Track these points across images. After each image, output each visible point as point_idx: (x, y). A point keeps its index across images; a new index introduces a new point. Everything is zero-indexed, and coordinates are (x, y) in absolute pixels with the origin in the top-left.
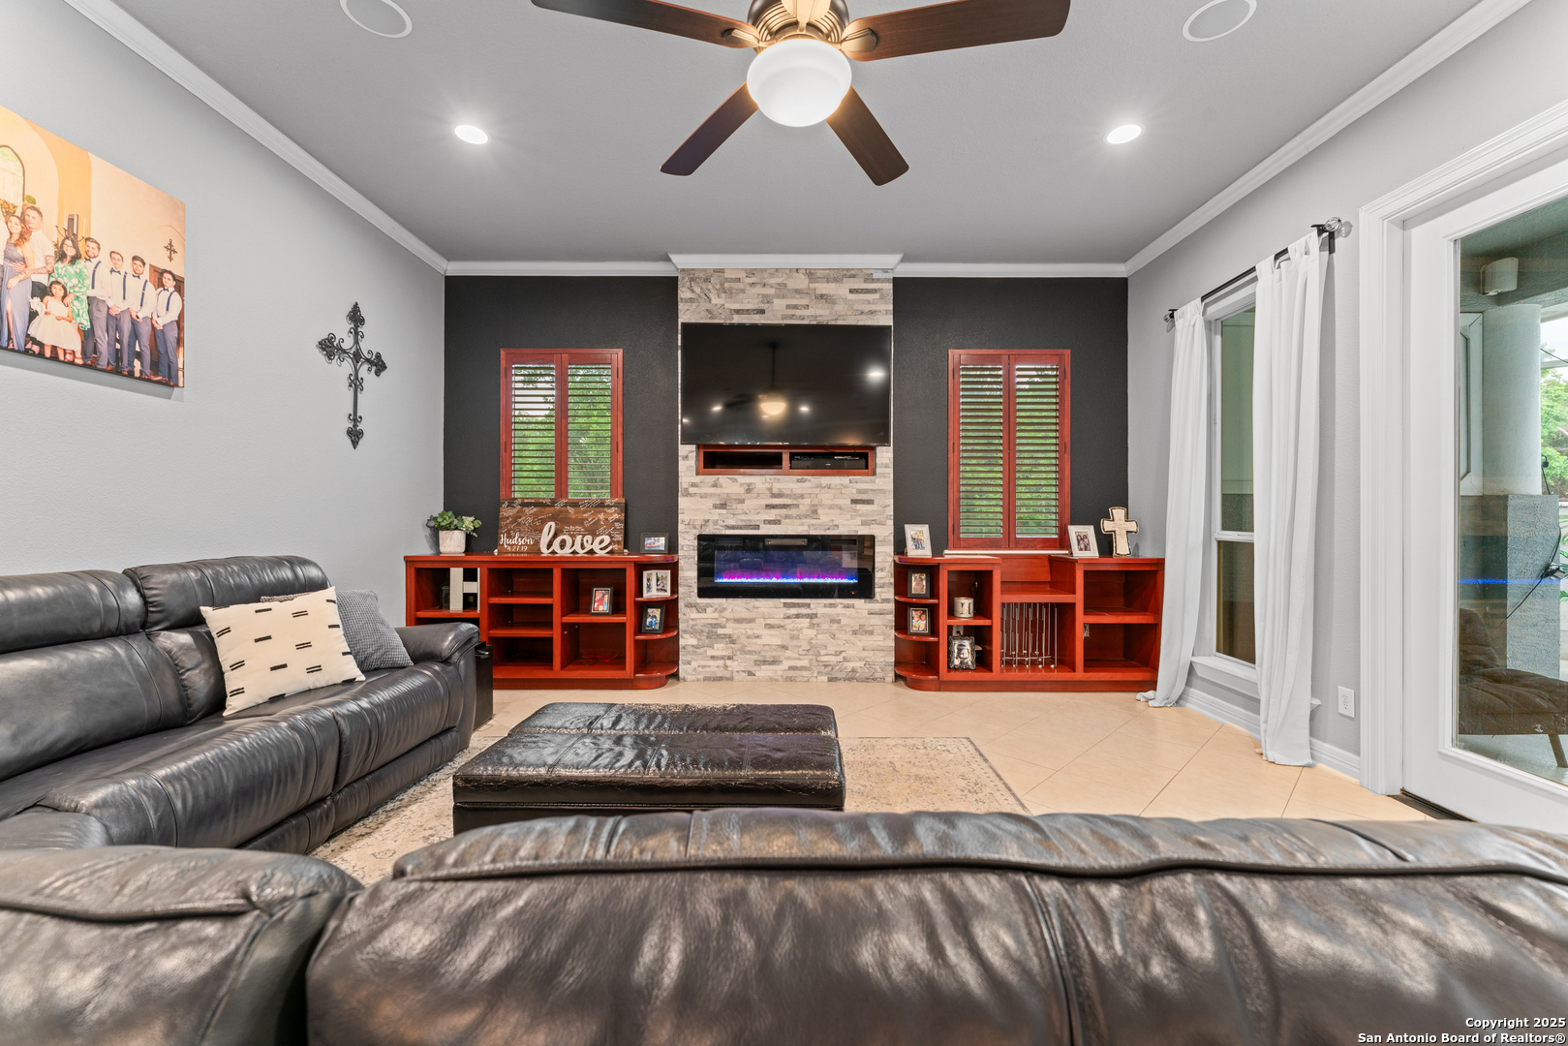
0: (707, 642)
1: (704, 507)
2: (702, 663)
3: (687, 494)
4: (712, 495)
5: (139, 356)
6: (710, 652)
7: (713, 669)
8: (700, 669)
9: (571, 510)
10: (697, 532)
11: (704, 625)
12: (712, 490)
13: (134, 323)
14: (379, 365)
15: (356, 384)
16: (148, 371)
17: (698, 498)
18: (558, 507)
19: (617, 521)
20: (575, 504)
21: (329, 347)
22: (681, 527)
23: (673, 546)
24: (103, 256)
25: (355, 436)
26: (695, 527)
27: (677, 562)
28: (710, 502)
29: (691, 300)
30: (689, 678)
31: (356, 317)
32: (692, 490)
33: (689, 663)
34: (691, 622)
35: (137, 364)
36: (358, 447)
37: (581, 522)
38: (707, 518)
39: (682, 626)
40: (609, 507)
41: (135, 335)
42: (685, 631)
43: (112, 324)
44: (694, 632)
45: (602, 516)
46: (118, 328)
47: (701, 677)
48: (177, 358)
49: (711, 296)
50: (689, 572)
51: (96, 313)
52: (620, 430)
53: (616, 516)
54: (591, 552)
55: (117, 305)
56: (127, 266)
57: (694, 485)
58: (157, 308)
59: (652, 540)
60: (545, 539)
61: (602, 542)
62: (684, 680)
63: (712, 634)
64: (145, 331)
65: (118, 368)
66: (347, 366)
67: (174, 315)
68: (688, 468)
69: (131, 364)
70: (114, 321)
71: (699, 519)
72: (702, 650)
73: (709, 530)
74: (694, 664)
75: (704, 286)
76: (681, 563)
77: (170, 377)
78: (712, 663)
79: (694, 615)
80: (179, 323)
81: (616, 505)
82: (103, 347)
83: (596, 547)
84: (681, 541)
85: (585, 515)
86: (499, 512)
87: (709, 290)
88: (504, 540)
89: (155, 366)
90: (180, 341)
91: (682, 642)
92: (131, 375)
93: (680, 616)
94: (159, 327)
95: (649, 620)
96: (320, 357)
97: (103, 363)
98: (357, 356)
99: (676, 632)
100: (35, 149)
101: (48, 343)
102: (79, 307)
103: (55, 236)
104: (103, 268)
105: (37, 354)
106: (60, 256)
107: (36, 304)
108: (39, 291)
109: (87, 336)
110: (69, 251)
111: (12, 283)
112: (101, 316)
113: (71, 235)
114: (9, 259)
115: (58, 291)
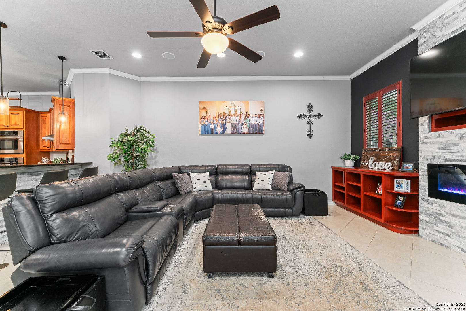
0: (434, 221)
1: (432, 149)
2: (431, 232)
3: (423, 143)
4: (437, 142)
5: (256, 130)
6: (435, 228)
7: (437, 237)
8: (430, 235)
9: (381, 152)
10: (428, 162)
11: (432, 212)
12: (438, 140)
13: (256, 125)
14: (319, 116)
15: (310, 123)
16: (258, 132)
17: (430, 145)
18: (377, 151)
19: (397, 156)
20: (383, 150)
21: (300, 117)
22: (420, 160)
23: (416, 167)
24: (251, 116)
25: (310, 136)
26: (427, 160)
27: (418, 177)
28: (436, 146)
29: (425, 42)
30: (424, 237)
31: (310, 106)
32: (426, 141)
33: (424, 229)
34: (425, 209)
35: (256, 131)
36: (311, 139)
37: (384, 157)
38: (434, 155)
39: (420, 210)
40: (394, 150)
41: (256, 127)
42: (422, 212)
43: (252, 126)
44: (426, 214)
45: (391, 155)
46: (253, 127)
47: (431, 239)
48: (263, 129)
49: (436, 34)
50: (424, 183)
51: (250, 125)
52: (401, 116)
53: (397, 154)
54: (384, 169)
55: (253, 123)
56: (254, 116)
57: (427, 138)
58: (259, 121)
59: (407, 165)
60: (370, 163)
61: (388, 165)
62: (421, 236)
63: (437, 218)
64: (257, 126)
65: (253, 133)
66: (307, 119)
67: (262, 121)
68: (424, 130)
69: (255, 132)
70: (252, 125)
71: (430, 155)
72: (431, 225)
73: (435, 162)
74: (426, 231)
75: (432, 31)
76: (420, 178)
77: (262, 132)
78: (437, 234)
79: (426, 205)
80: (263, 123)
81: (397, 150)
82: (251, 130)
83: (386, 167)
84: (420, 167)
85: (386, 154)
86: (361, 153)
87: (435, 31)
88: (362, 163)
89: (259, 131)
90: (263, 126)
91: (420, 217)
92: (255, 133)
93: (420, 204)
94: (260, 124)
95: (398, 201)
96: (299, 119)
97: (251, 133)
98: (310, 116)
99: (416, 211)
100: (242, 105)
101: (244, 131)
102: (248, 125)
103: (244, 116)
104: (251, 118)
105: (243, 133)
106: (245, 118)
107: (242, 127)
108: (243, 124)
109: (249, 129)
110: (246, 117)
111: (240, 124)
112: (251, 125)
113: (246, 115)
114: (239, 121)
115: (245, 124)
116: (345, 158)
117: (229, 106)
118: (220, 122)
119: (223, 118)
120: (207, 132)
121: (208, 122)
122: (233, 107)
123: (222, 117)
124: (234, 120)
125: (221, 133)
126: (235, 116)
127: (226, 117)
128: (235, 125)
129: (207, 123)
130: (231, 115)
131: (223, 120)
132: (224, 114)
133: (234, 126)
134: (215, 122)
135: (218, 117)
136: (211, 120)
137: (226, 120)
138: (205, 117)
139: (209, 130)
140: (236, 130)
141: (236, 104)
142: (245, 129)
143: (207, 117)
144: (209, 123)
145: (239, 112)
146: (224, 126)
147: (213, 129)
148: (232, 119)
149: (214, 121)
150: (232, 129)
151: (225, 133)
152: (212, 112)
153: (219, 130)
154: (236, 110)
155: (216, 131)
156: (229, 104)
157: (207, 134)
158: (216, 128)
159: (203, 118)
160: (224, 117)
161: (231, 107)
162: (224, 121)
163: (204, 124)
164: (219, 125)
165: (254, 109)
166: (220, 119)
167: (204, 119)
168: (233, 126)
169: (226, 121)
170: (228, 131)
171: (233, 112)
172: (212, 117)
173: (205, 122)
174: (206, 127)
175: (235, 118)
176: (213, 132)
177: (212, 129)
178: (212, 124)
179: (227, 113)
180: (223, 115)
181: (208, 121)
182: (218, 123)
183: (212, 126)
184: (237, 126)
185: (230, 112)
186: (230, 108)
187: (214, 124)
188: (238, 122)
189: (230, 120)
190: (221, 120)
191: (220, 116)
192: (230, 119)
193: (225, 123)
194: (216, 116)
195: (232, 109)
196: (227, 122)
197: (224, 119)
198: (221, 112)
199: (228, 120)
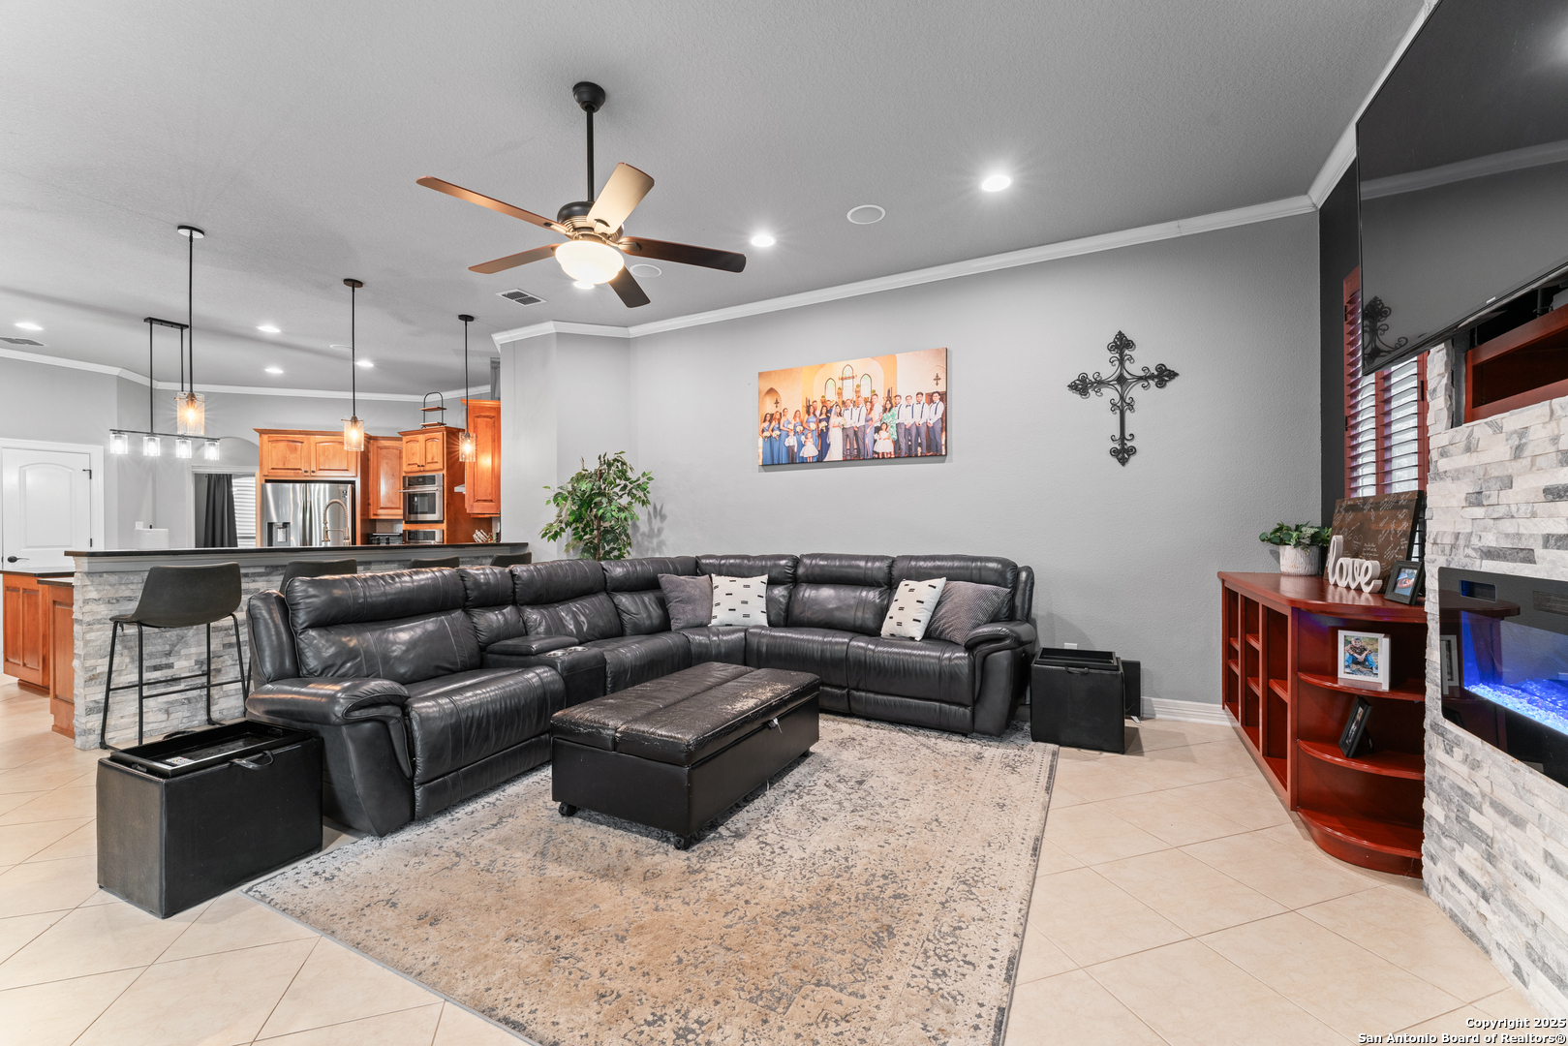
0: (1456, 829)
1: (1454, 502)
2: (1450, 873)
3: (1437, 477)
4: (1464, 472)
5: (920, 445)
6: (1458, 857)
7: (1463, 901)
8: (1448, 886)
11: (1453, 786)
12: (1466, 460)
13: (918, 428)
14: (1163, 376)
15: (1123, 407)
16: (925, 452)
20: (1378, 506)
21: (1082, 386)
22: (1428, 551)
24: (903, 402)
25: (1123, 453)
26: (1444, 553)
28: (1462, 491)
30: (1434, 893)
31: (1122, 345)
32: (1443, 464)
33: (1433, 858)
34: (1438, 769)
35: (919, 449)
36: (1127, 465)
38: (1456, 530)
39: (1428, 771)
41: (918, 434)
42: (1432, 786)
43: (907, 433)
44: (1439, 792)
46: (910, 434)
47: (1448, 905)
48: (941, 439)
51: (900, 431)
53: (1404, 526)
55: (908, 421)
56: (914, 401)
57: (1444, 452)
58: (931, 415)
63: (1463, 814)
64: (923, 430)
65: (911, 455)
66: (1110, 394)
67: (939, 415)
68: (1438, 417)
69: (916, 450)
70: (908, 431)
71: (1448, 532)
72: (1449, 844)
73: (1460, 561)
77: (937, 451)
78: (1461, 885)
79: (1442, 753)
80: (944, 419)
82: (903, 446)
84: (1427, 580)
89: (929, 448)
90: (945, 428)
91: (1426, 805)
92: (916, 456)
93: (1426, 748)
94: (930, 426)
95: (1353, 726)
96: (1077, 396)
97: (903, 454)
98: (1121, 380)
99: (1411, 775)
100: (875, 368)
101: (880, 451)
102: (893, 430)
103: (883, 402)
104: (903, 408)
105: (879, 458)
106: (885, 410)
107: (876, 436)
108: (878, 430)
109: (896, 443)
110: (888, 406)
111: (868, 431)
112: (902, 431)
113: (889, 399)
114: (867, 421)
115: (884, 427)
116: (1279, 537)
117: (836, 376)
118: (813, 426)
119: (821, 414)
120: (780, 459)
121: (780, 430)
122: (849, 378)
123: (818, 413)
124: (853, 418)
125: (815, 460)
126: (855, 404)
127: (829, 411)
128: (856, 433)
129: (778, 433)
130: (843, 403)
131: (820, 421)
132: (824, 403)
133: (853, 436)
134: (799, 428)
135: (808, 412)
136: (790, 423)
137: (828, 419)
138: (772, 415)
139: (784, 452)
140: (858, 449)
141: (859, 366)
142: (885, 445)
143: (778, 416)
144: (784, 433)
145: (865, 393)
146: (823, 436)
147: (793, 450)
148: (847, 414)
149: (795, 427)
150: (845, 445)
151: (826, 459)
152: (792, 401)
153: (810, 450)
154: (858, 386)
155: (801, 455)
156: (837, 369)
157: (779, 464)
158: (801, 445)
159: (768, 419)
160: (824, 410)
161: (842, 379)
162: (824, 424)
163: (771, 436)
164: (810, 435)
165: (913, 376)
166: (812, 419)
167: (770, 422)
168: (847, 436)
169: (828, 422)
170: (836, 452)
171: (848, 394)
172: (790, 416)
173: (772, 431)
174: (776, 445)
175: (856, 412)
176: (793, 460)
177: (790, 449)
178: (792, 433)
179: (832, 397)
180: (819, 406)
181: (782, 427)
182: (806, 432)
183: (791, 441)
184: (860, 435)
185: (840, 394)
186: (839, 384)
187: (796, 433)
188: (862, 423)
189: (840, 418)
190: (815, 420)
191: (812, 410)
192: (840, 414)
193: (827, 428)
194: (803, 410)
195: (848, 383)
196: (831, 426)
197: (823, 416)
198: (816, 397)
199: (834, 420)
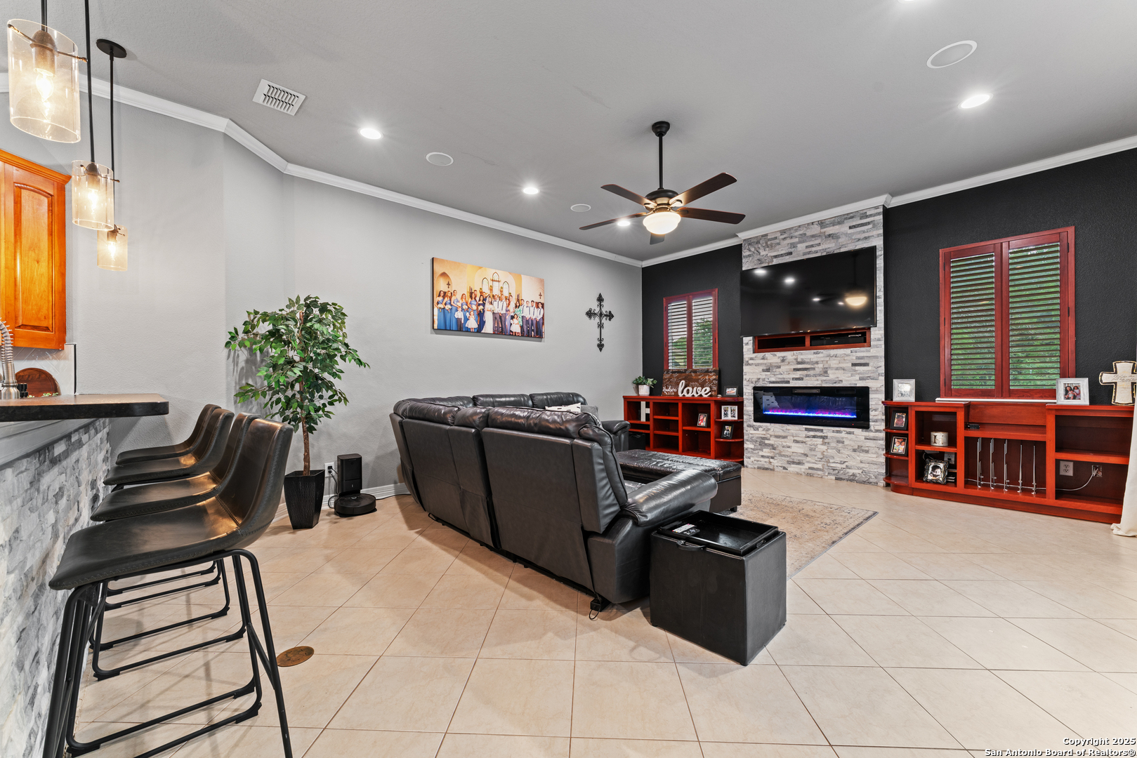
0: (759, 447)
1: (757, 371)
2: (757, 459)
3: (748, 364)
4: (761, 364)
5: (533, 330)
6: (761, 453)
7: (763, 463)
8: (756, 462)
9: (693, 374)
10: (754, 386)
11: (758, 438)
12: (762, 361)
13: (532, 321)
14: (610, 316)
15: (601, 326)
16: (535, 335)
17: (754, 366)
18: (687, 373)
19: (714, 379)
20: (695, 371)
21: (590, 314)
22: (745, 383)
23: (740, 393)
24: (525, 303)
25: (601, 346)
26: (752, 383)
27: (743, 402)
28: (761, 368)
29: (749, 256)
30: (750, 466)
31: (600, 299)
32: (750, 362)
33: (749, 458)
34: (750, 435)
36: (602, 351)
37: (697, 380)
38: (759, 377)
39: (745, 437)
40: (711, 372)
41: (532, 324)
42: (747, 440)
44: (752, 441)
45: (707, 377)
46: (528, 324)
47: (756, 466)
48: (542, 329)
49: (760, 251)
50: (749, 408)
51: (523, 320)
52: (717, 331)
53: (714, 377)
54: (701, 395)
55: (528, 316)
56: (530, 305)
57: (751, 359)
58: (537, 315)
59: (730, 389)
60: (680, 389)
61: (705, 390)
62: (747, 467)
63: (762, 443)
64: (535, 322)
65: (529, 335)
66: (597, 319)
67: (541, 316)
68: (748, 350)
69: (531, 333)
70: (527, 321)
71: (754, 378)
72: (756, 451)
73: (760, 384)
74: (752, 459)
75: (756, 246)
76: (745, 402)
77: (540, 335)
78: (762, 459)
79: (752, 431)
80: (543, 318)
81: (714, 371)
82: (525, 330)
83: (703, 393)
84: (745, 390)
85: (700, 377)
86: (663, 376)
87: (759, 248)
88: (664, 390)
89: (537, 333)
90: (543, 324)
91: (745, 446)
92: (531, 336)
93: (745, 431)
94: (538, 320)
95: (725, 432)
96: (587, 318)
97: (525, 334)
98: (601, 315)
99: (741, 440)
100: (511, 279)
101: (514, 331)
102: (520, 319)
103: (515, 302)
104: (525, 307)
105: (512, 335)
106: (516, 307)
107: (512, 321)
108: (512, 318)
109: (522, 327)
110: (518, 305)
111: (507, 317)
112: (525, 321)
113: (518, 300)
114: (506, 311)
115: (516, 316)
116: (638, 384)
117: (490, 277)
118: (474, 307)
119: (480, 300)
120: (449, 326)
121: (451, 305)
122: (497, 281)
123: (477, 299)
124: (499, 307)
125: (476, 331)
126: (500, 299)
127: (485, 300)
128: (500, 317)
129: (450, 307)
130: (493, 296)
131: (479, 305)
132: (481, 293)
133: (499, 318)
134: (465, 307)
135: (471, 297)
136: (458, 301)
137: (484, 305)
138: (445, 293)
139: (454, 322)
140: (502, 327)
141: (503, 275)
142: (516, 328)
143: (449, 295)
144: (454, 308)
145: (506, 294)
146: (481, 315)
147: (461, 322)
148: (495, 304)
149: (462, 305)
150: (494, 324)
151: (483, 332)
152: (461, 285)
153: (472, 324)
154: (502, 288)
155: (466, 326)
156: (489, 273)
157: (450, 330)
158: (467, 319)
159: (442, 294)
160: (482, 298)
161: (493, 280)
162: (481, 307)
163: (444, 308)
164: (472, 313)
165: (530, 293)
166: (474, 302)
167: (444, 297)
168: (496, 318)
169: (484, 306)
170: (489, 327)
171: (496, 292)
172: (459, 296)
173: (446, 304)
174: (448, 316)
175: (500, 304)
176: (461, 328)
177: (458, 320)
178: (460, 309)
179: (486, 291)
180: (479, 295)
181: (452, 303)
182: (470, 310)
183: (459, 315)
184: (503, 319)
185: (491, 290)
186: (491, 283)
187: (462, 310)
188: (504, 312)
189: (491, 306)
190: (475, 303)
191: (473, 296)
192: (491, 303)
193: (484, 311)
194: (468, 295)
195: (496, 284)
196: (486, 310)
197: (481, 302)
198: (476, 287)
199: (488, 306)
